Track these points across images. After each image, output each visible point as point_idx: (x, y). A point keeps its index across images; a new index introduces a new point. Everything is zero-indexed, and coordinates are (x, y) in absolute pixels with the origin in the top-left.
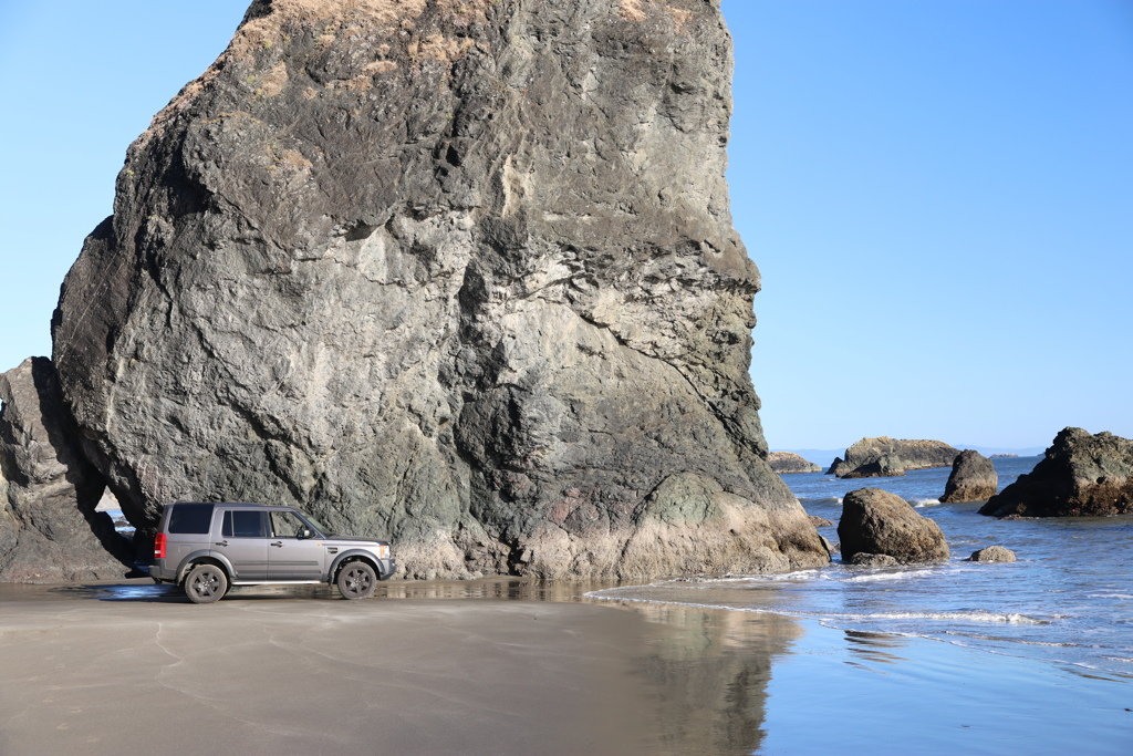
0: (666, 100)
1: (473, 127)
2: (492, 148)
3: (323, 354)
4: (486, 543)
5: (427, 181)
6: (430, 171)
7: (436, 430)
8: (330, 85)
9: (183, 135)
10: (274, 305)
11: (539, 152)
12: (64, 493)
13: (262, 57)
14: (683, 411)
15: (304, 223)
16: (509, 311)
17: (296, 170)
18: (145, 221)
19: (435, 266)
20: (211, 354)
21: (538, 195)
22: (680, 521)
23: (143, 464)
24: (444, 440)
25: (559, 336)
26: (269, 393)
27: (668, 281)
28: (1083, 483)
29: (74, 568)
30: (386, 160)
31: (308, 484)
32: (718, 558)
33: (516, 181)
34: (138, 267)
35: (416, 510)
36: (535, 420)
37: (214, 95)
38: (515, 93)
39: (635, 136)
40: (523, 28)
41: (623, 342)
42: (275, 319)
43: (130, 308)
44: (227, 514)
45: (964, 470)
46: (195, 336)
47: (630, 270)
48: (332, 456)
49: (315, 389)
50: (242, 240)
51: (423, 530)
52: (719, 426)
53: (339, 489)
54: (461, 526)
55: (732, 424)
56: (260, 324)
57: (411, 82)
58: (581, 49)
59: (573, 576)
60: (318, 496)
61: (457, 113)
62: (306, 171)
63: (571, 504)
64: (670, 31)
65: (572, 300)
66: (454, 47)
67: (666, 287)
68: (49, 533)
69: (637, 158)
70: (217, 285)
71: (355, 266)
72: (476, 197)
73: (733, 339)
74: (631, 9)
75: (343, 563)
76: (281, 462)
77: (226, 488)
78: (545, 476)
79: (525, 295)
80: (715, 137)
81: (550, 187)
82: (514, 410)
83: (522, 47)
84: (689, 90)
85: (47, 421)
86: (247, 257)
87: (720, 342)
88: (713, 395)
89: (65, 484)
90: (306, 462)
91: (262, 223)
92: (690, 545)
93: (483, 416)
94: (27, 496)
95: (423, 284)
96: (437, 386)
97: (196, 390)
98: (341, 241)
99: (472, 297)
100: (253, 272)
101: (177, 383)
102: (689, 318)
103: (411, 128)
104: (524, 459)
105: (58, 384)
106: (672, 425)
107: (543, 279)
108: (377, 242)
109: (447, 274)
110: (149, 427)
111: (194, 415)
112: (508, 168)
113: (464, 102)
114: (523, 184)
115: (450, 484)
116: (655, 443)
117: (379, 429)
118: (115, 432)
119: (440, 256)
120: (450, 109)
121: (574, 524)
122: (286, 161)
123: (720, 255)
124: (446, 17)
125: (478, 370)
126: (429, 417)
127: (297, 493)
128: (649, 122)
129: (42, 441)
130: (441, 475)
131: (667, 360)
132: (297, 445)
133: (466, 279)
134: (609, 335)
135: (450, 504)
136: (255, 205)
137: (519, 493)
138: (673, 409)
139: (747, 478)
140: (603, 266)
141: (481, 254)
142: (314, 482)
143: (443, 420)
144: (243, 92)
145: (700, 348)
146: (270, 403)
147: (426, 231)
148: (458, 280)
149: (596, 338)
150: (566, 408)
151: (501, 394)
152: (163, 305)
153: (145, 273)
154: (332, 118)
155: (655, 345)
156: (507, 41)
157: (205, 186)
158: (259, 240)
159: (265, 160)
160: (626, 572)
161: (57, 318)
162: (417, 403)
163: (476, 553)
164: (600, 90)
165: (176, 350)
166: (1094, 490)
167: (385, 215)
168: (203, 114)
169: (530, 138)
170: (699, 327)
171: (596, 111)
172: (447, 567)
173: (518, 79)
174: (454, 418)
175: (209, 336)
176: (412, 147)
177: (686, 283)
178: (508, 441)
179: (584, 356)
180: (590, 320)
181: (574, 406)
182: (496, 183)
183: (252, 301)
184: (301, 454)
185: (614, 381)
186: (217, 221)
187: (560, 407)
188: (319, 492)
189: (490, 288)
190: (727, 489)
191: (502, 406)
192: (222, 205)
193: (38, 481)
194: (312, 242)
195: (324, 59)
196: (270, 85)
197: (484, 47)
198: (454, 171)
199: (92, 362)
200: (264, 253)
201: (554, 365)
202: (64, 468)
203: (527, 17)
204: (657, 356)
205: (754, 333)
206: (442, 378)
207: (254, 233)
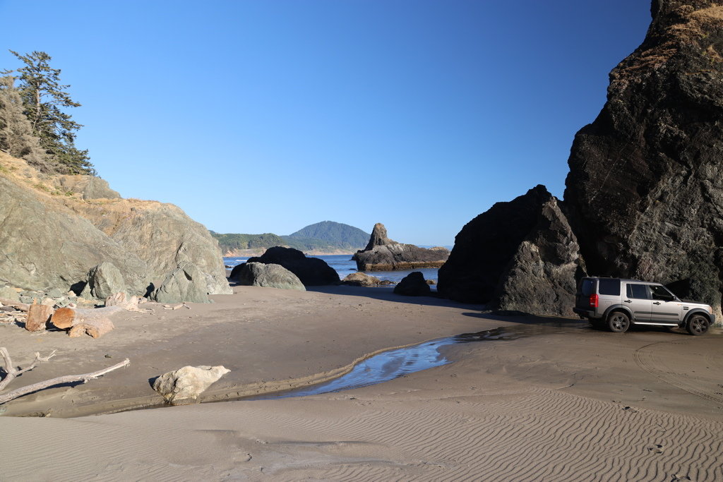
12: (572, 270)
13: (703, 43)
20: (708, 200)
23: (644, 257)
46: (700, 190)
89: (575, 265)
101: (680, 213)
110: (654, 237)
111: (686, 233)
118: (633, 239)
144: (704, 59)
152: (684, 172)
165: (686, 196)
175: (711, 190)
193: (568, 263)
196: (716, 56)
199: (629, 201)
202: (578, 256)
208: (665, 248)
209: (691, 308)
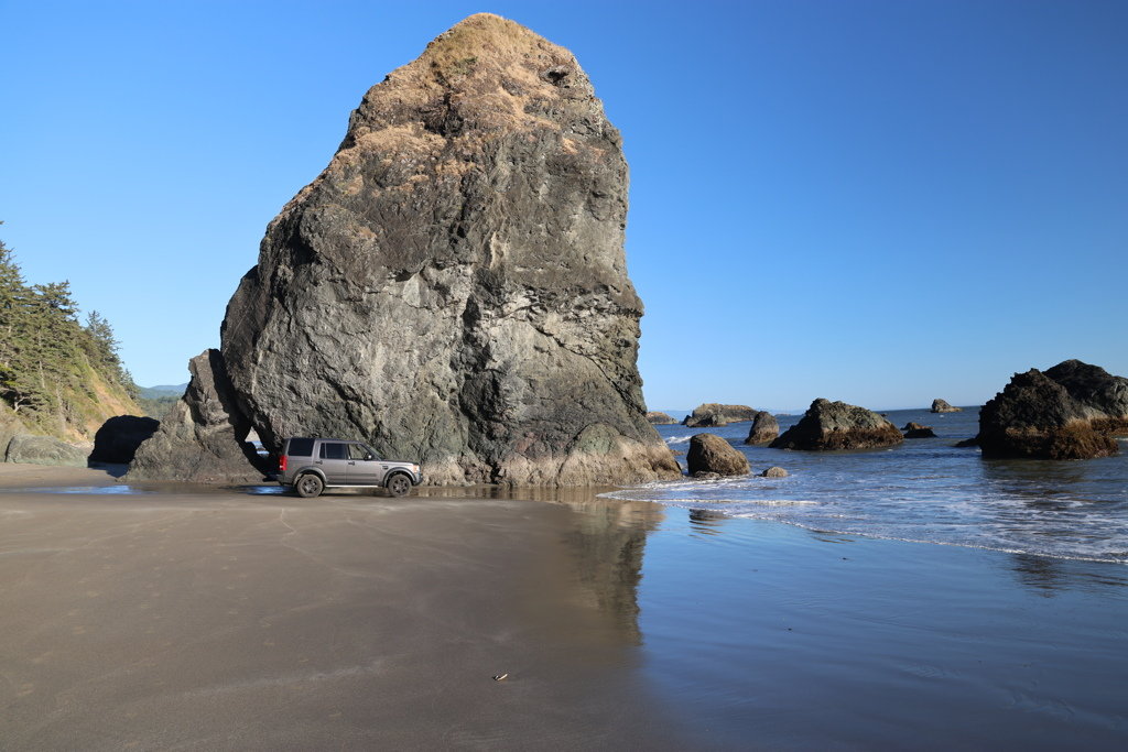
0: (589, 201)
1: (473, 215)
2: (485, 227)
3: (380, 349)
4: (478, 464)
5: (445, 246)
6: (447, 241)
7: (448, 396)
8: (389, 189)
9: (300, 217)
10: (351, 319)
11: (513, 230)
12: (227, 430)
13: (348, 173)
14: (597, 387)
15: (370, 270)
16: (493, 325)
17: (367, 239)
18: (276, 268)
19: (449, 297)
20: (314, 349)
21: (512, 256)
22: (594, 452)
23: (273, 414)
24: (452, 402)
25: (523, 341)
26: (348, 373)
27: (589, 309)
28: (826, 430)
29: (233, 475)
30: (420, 234)
31: (371, 428)
32: (616, 474)
33: (499, 247)
34: (272, 296)
35: (435, 444)
36: (508, 391)
37: (319, 194)
38: (499, 194)
39: (571, 222)
40: (505, 157)
41: (561, 345)
42: (353, 329)
43: (266, 321)
44: (323, 444)
45: (760, 423)
46: (304, 338)
47: (566, 302)
48: (386, 411)
49: (376, 372)
50: (333, 281)
51: (440, 457)
52: (618, 396)
53: (390, 431)
54: (463, 454)
55: (626, 395)
56: (343, 331)
57: (437, 188)
58: (539, 170)
59: (530, 485)
60: (377, 435)
61: (464, 206)
62: (373, 240)
63: (529, 442)
64: (592, 161)
65: (531, 319)
66: (463, 168)
67: (588, 313)
68: (218, 453)
69: (572, 235)
70: (318, 307)
71: (401, 297)
72: (474, 257)
73: (627, 344)
74: (569, 147)
75: (392, 475)
76: (355, 414)
77: (322, 429)
78: (514, 425)
79: (503, 316)
80: (618, 224)
81: (519, 252)
82: (495, 385)
83: (504, 168)
84: (603, 196)
85: (216, 387)
86: (336, 291)
87: (619, 346)
88: (615, 378)
89: (228, 425)
90: (370, 415)
91: (345, 270)
92: (599, 467)
93: (477, 388)
94: (206, 432)
95: (442, 308)
96: (449, 370)
97: (305, 370)
98: (393, 282)
99: (471, 317)
100: (340, 300)
101: (294, 366)
102: (601, 331)
103: (436, 214)
104: (501, 415)
105: (224, 366)
106: (591, 395)
107: (514, 306)
108: (414, 283)
109: (456, 303)
110: (277, 392)
111: (304, 385)
112: (494, 239)
113: (468, 200)
114: (502, 249)
115: (455, 431)
116: (580, 406)
117: (414, 395)
118: (257, 395)
119: (452, 292)
120: (460, 204)
121: (531, 454)
122: (361, 234)
123: (620, 294)
124: (459, 150)
125: (474, 360)
126: (444, 388)
127: (364, 433)
128: (579, 214)
129: (214, 399)
130: (451, 424)
131: (588, 356)
132: (365, 404)
133: (467, 306)
134: (553, 341)
135: (456, 440)
136: (342, 260)
137: (498, 435)
138: (591, 385)
139: (634, 427)
140: (550, 299)
141: (477, 291)
142: (374, 426)
143: (453, 390)
144: (337, 192)
145: (607, 349)
146: (349, 378)
147: (444, 276)
148: (463, 306)
149: (545, 342)
150: (526, 384)
151: (488, 375)
152: (286, 319)
153: (276, 299)
154: (389, 208)
155: (581, 347)
156: (495, 164)
157: (312, 248)
158: (344, 281)
159: (348, 233)
160: (561, 482)
161: (224, 326)
162: (437, 380)
163: (471, 470)
164: (550, 194)
165: (293, 345)
166: (831, 434)
167: (419, 266)
168: (312, 205)
169: (507, 222)
170: (607, 337)
171: (547, 207)
172: (454, 478)
173: (501, 187)
174: (459, 389)
175: (313, 338)
176: (437, 226)
177: (600, 310)
178: (491, 404)
179: (538, 353)
180: (541, 331)
181: (531, 382)
182: (487, 248)
183: (339, 317)
184: (367, 409)
185: (556, 368)
186: (319, 269)
187: (523, 384)
188: (377, 433)
189: (482, 311)
190: (622, 434)
191: (488, 383)
192: (323, 259)
193: (212, 423)
194: (375, 282)
195: (385, 173)
196: (353, 188)
197: (481, 167)
198: (461, 241)
199: (244, 353)
200: (347, 289)
201: (519, 358)
202: (227, 415)
203: (507, 150)
204: (582, 354)
205: (640, 341)
206: (452, 365)
207: (341, 276)
208: (290, 404)
209: (390, 467)
